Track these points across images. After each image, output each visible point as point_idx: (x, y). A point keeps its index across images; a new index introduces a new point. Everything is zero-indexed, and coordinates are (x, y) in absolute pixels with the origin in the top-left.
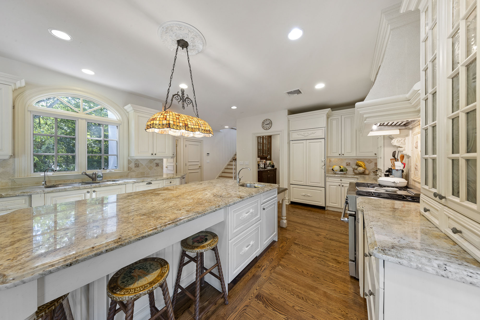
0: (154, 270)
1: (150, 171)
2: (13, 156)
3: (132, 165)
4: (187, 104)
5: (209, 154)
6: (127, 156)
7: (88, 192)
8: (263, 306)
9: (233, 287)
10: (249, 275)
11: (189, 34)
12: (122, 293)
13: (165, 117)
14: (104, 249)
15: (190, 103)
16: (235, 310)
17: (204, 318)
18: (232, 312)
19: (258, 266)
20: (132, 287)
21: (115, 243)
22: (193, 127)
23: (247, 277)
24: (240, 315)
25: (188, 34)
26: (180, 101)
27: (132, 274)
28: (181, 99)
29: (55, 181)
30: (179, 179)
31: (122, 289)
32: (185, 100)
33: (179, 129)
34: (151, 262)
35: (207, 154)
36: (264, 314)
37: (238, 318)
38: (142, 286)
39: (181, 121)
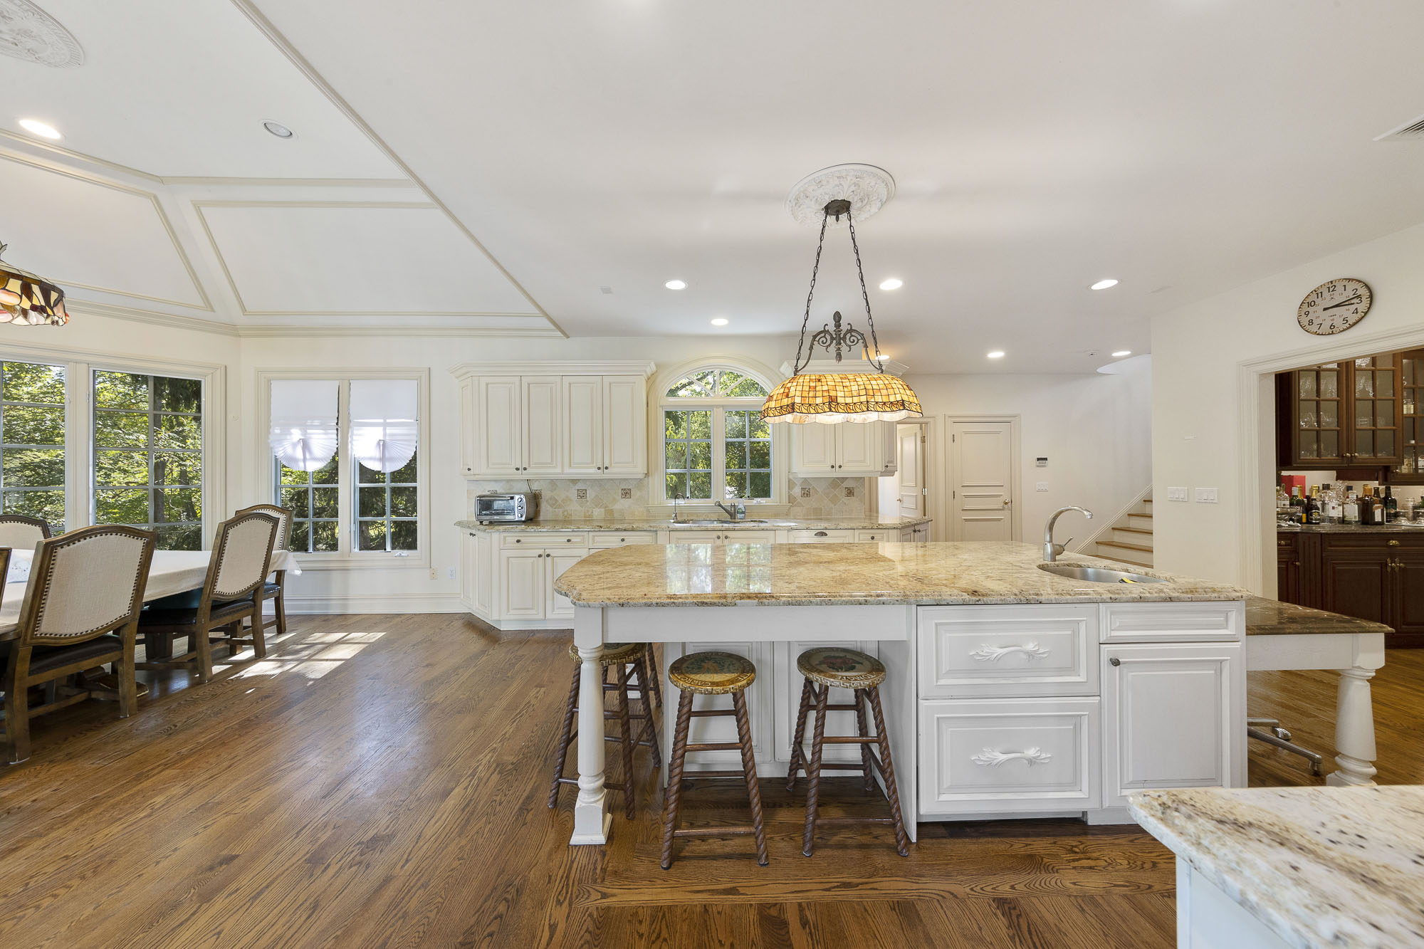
0: (730, 672)
1: (833, 505)
2: (647, 475)
3: (797, 491)
4: (850, 346)
5: (1046, 459)
6: (787, 472)
7: (719, 538)
8: (1004, 930)
9: (945, 837)
10: (1016, 846)
11: (843, 183)
12: (679, 677)
13: (787, 391)
14: (654, 601)
15: (858, 340)
16: (913, 878)
17: (839, 841)
18: (905, 876)
19: (1069, 848)
20: (692, 676)
21: (668, 598)
22: (849, 400)
23: (1003, 846)
24: (921, 894)
25: (841, 184)
26: (830, 345)
27: (703, 664)
28: (832, 339)
29: (688, 514)
30: (896, 531)
31: (682, 673)
32: (844, 338)
33: (812, 411)
34: (734, 661)
35: (1038, 459)
36: (991, 943)
37: (912, 896)
38: (702, 681)
39: (819, 394)
